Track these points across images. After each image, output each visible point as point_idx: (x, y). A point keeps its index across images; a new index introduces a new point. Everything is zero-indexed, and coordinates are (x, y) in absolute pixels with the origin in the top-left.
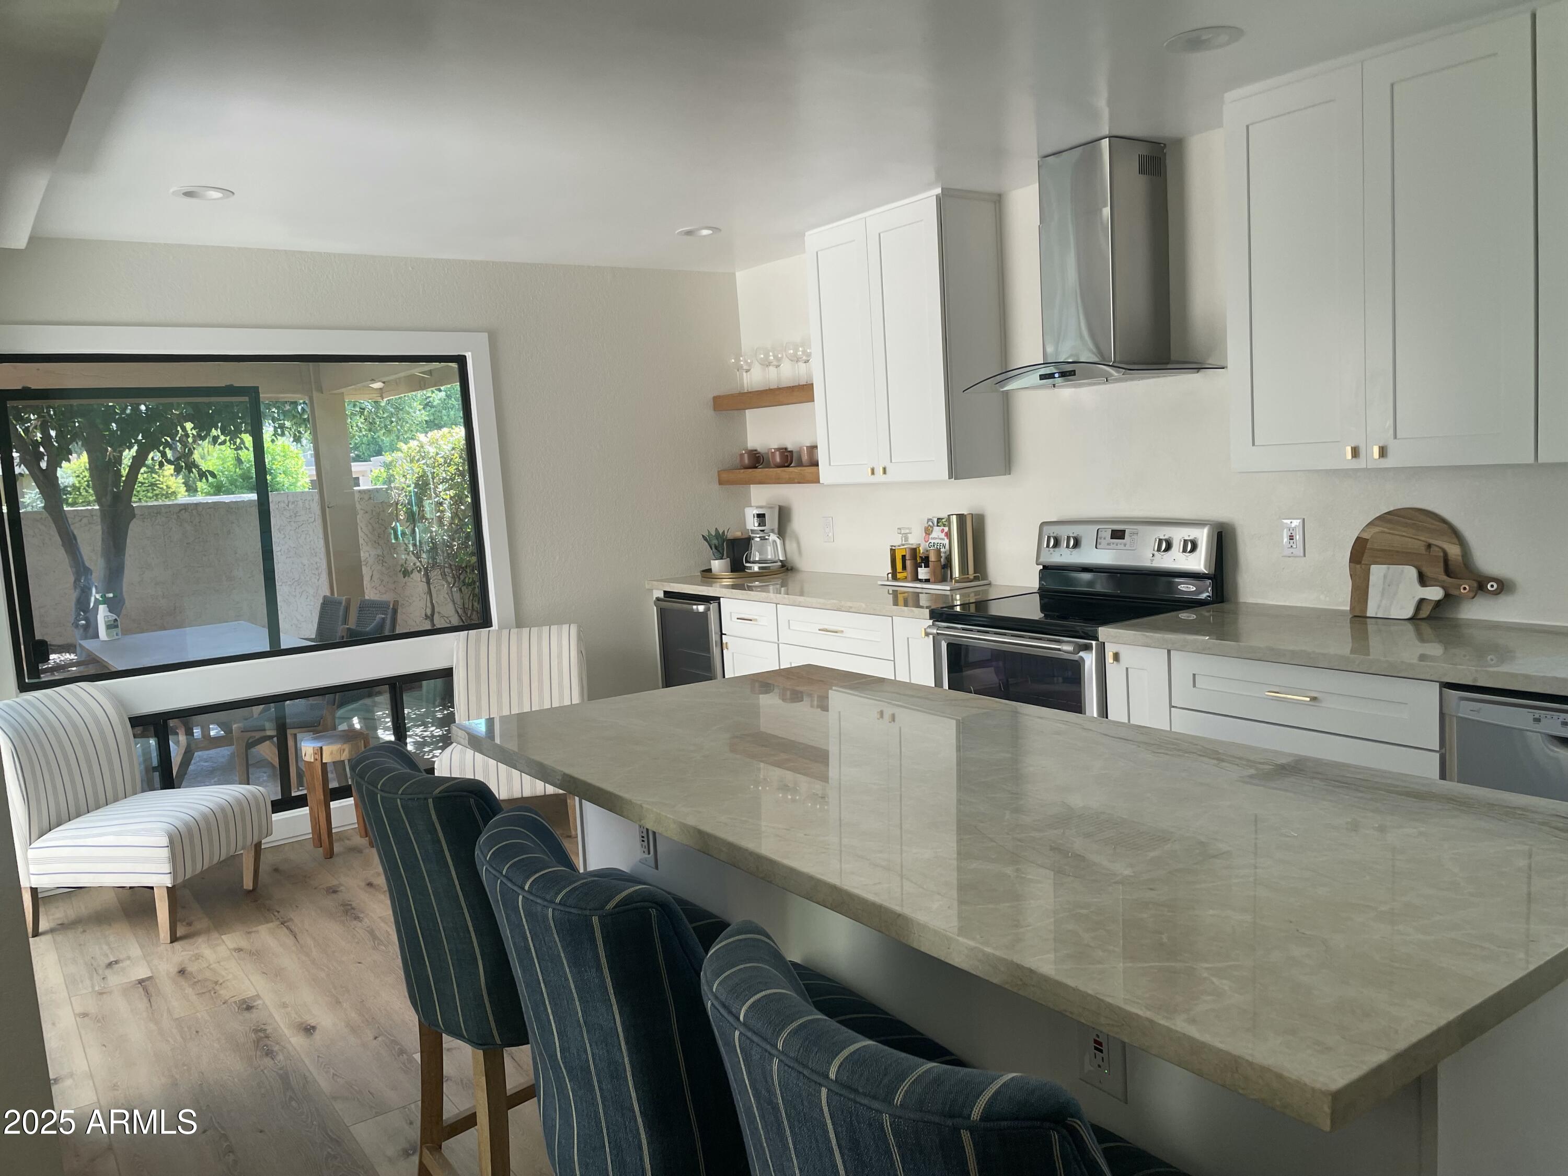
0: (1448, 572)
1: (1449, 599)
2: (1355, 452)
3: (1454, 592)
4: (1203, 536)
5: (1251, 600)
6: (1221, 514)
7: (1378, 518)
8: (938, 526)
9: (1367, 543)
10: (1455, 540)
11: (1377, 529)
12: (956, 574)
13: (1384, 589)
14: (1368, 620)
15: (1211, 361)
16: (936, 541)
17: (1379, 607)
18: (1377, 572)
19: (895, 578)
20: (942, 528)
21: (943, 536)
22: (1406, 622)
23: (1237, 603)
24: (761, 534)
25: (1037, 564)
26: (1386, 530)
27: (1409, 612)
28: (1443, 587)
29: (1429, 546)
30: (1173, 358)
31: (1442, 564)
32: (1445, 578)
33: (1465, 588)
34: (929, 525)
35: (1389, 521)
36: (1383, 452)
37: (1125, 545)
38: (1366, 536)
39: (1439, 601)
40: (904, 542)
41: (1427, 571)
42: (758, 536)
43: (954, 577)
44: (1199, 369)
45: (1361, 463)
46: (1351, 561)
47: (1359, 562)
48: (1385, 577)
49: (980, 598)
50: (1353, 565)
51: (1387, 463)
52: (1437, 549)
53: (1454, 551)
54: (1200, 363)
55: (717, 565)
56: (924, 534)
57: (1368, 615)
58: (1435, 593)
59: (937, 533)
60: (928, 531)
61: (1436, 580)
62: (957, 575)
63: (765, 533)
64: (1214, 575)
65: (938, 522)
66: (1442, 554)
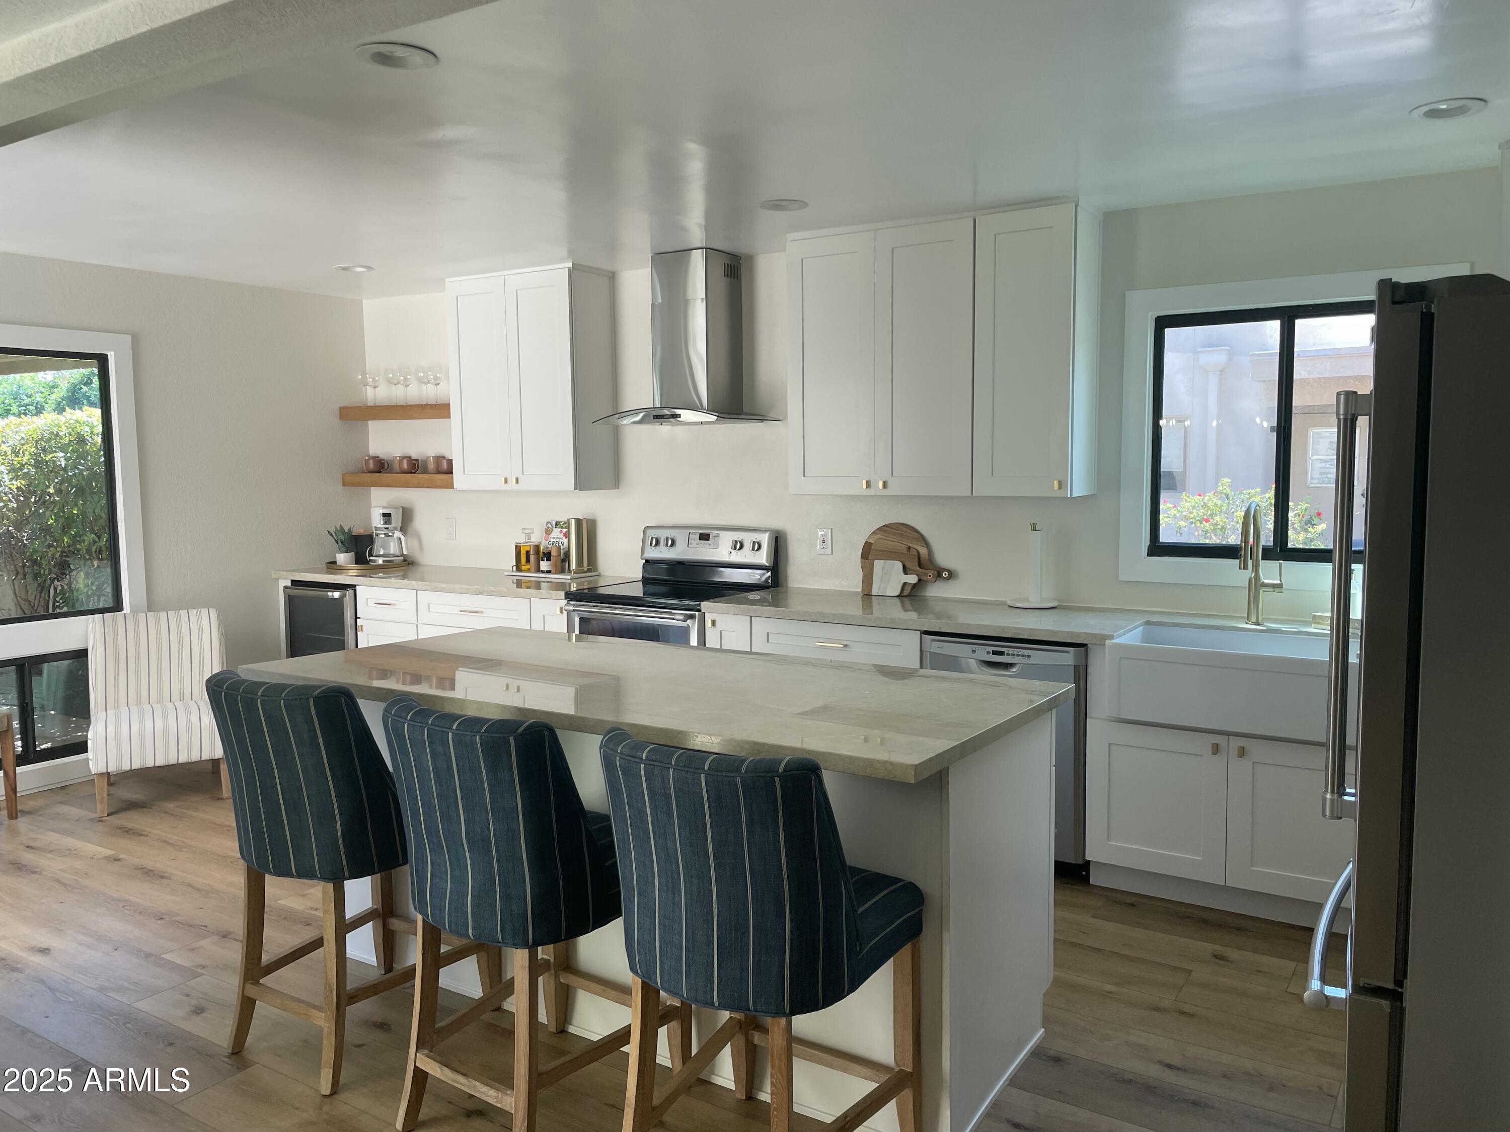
0: (920, 566)
1: (921, 583)
2: (868, 484)
3: (922, 578)
4: (765, 539)
5: (796, 585)
6: (777, 523)
7: (878, 529)
8: (556, 528)
9: (871, 546)
10: (924, 544)
11: (878, 536)
12: (573, 566)
13: (882, 576)
14: (873, 597)
15: (772, 415)
16: (555, 540)
17: (879, 588)
18: (878, 565)
19: (519, 569)
20: (560, 529)
21: (561, 535)
22: (895, 598)
23: (787, 587)
24: (386, 532)
25: (642, 559)
26: (884, 537)
27: (897, 593)
28: (917, 575)
29: (909, 548)
30: (744, 411)
31: (917, 559)
32: (919, 568)
33: (930, 575)
34: (548, 527)
35: (885, 531)
36: (885, 485)
37: (710, 545)
38: (871, 541)
39: (915, 585)
40: (527, 540)
41: (907, 564)
42: (383, 532)
43: (572, 569)
44: (762, 420)
45: (871, 492)
46: (862, 558)
47: (867, 559)
48: (883, 568)
49: (591, 586)
50: (863, 560)
51: (887, 492)
52: (914, 550)
53: (923, 551)
54: (763, 416)
55: (342, 558)
56: (545, 534)
57: (873, 594)
58: (912, 579)
59: (556, 534)
60: (548, 532)
61: (914, 570)
62: (574, 568)
63: (389, 531)
64: (773, 567)
65: (556, 525)
66: (917, 554)
